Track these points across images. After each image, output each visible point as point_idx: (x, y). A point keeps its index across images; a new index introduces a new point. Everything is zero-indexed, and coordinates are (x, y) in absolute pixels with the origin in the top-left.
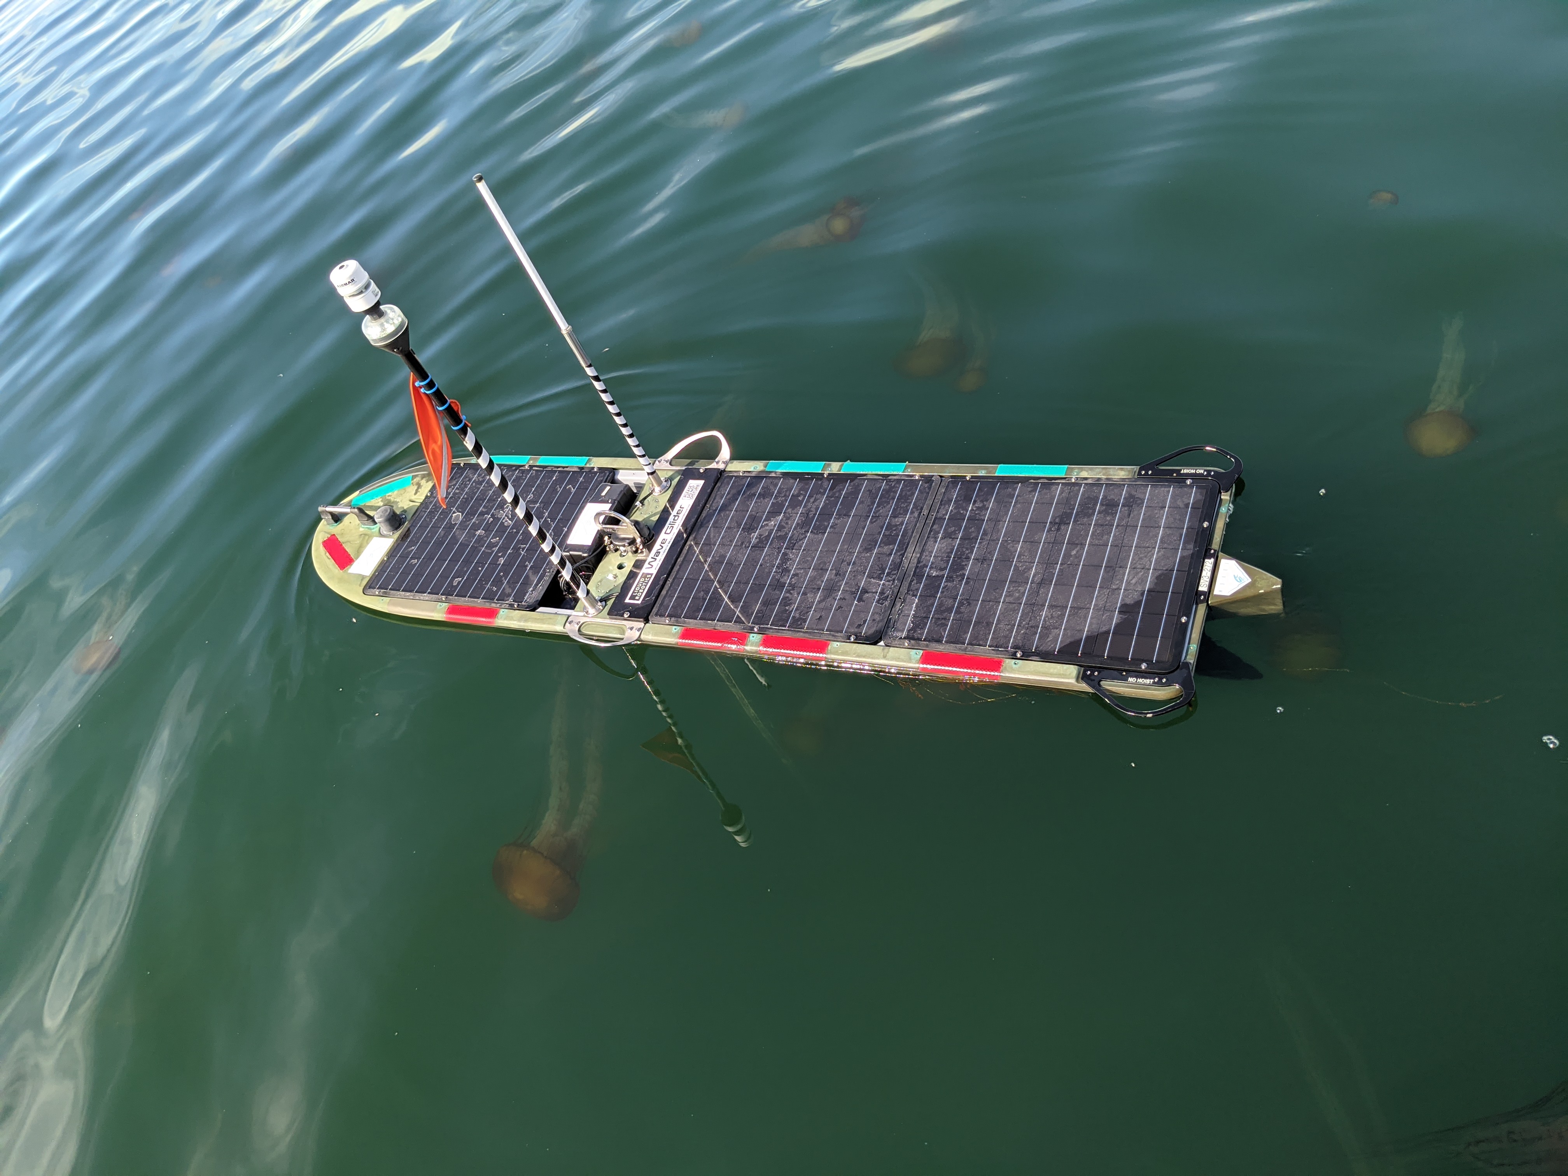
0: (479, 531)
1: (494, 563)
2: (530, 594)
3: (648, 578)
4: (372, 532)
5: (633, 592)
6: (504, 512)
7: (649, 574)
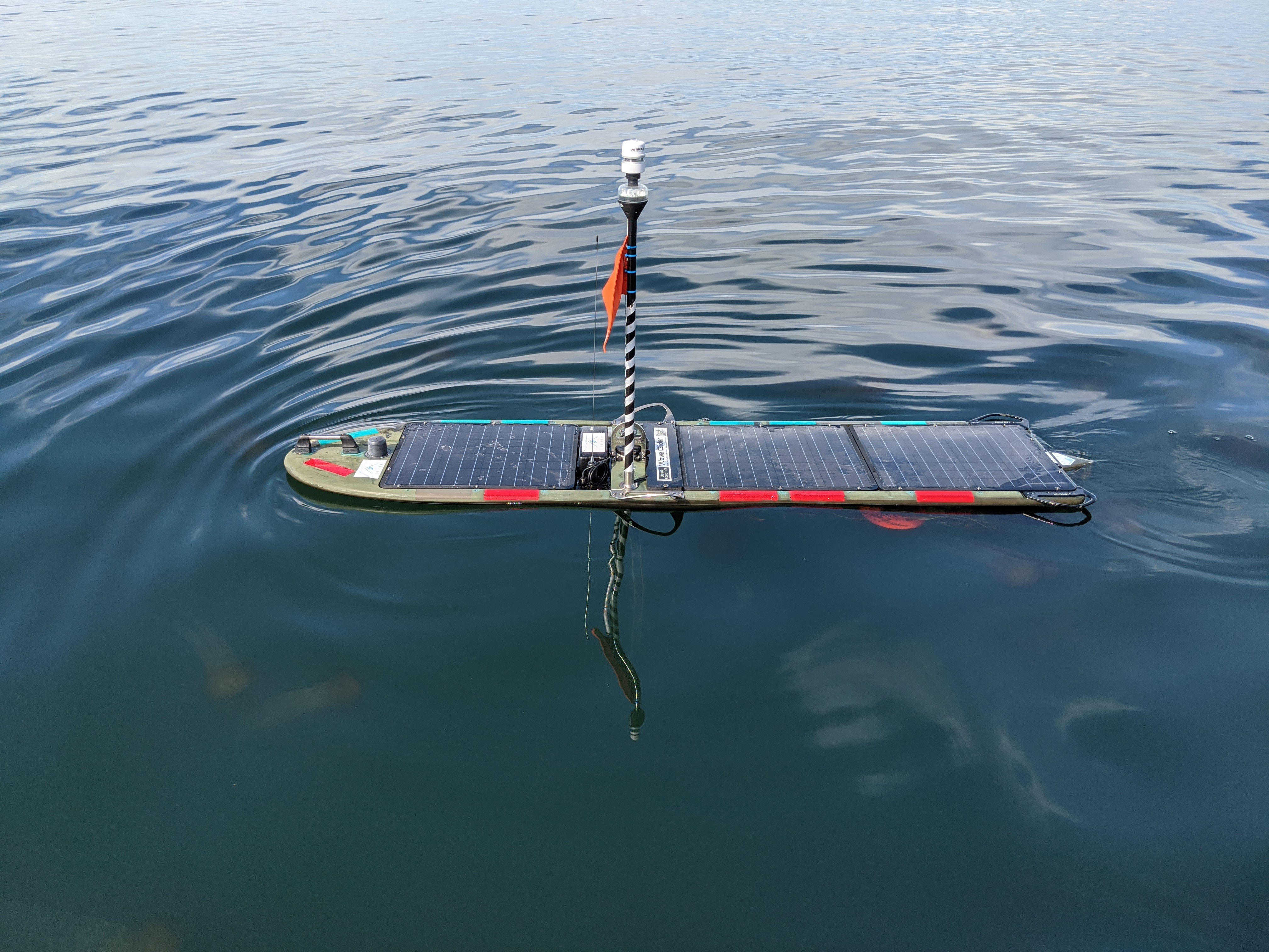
0: (478, 454)
1: (509, 469)
2: (561, 482)
3: (666, 469)
4: (359, 457)
5: (660, 476)
6: (494, 445)
7: (665, 468)
